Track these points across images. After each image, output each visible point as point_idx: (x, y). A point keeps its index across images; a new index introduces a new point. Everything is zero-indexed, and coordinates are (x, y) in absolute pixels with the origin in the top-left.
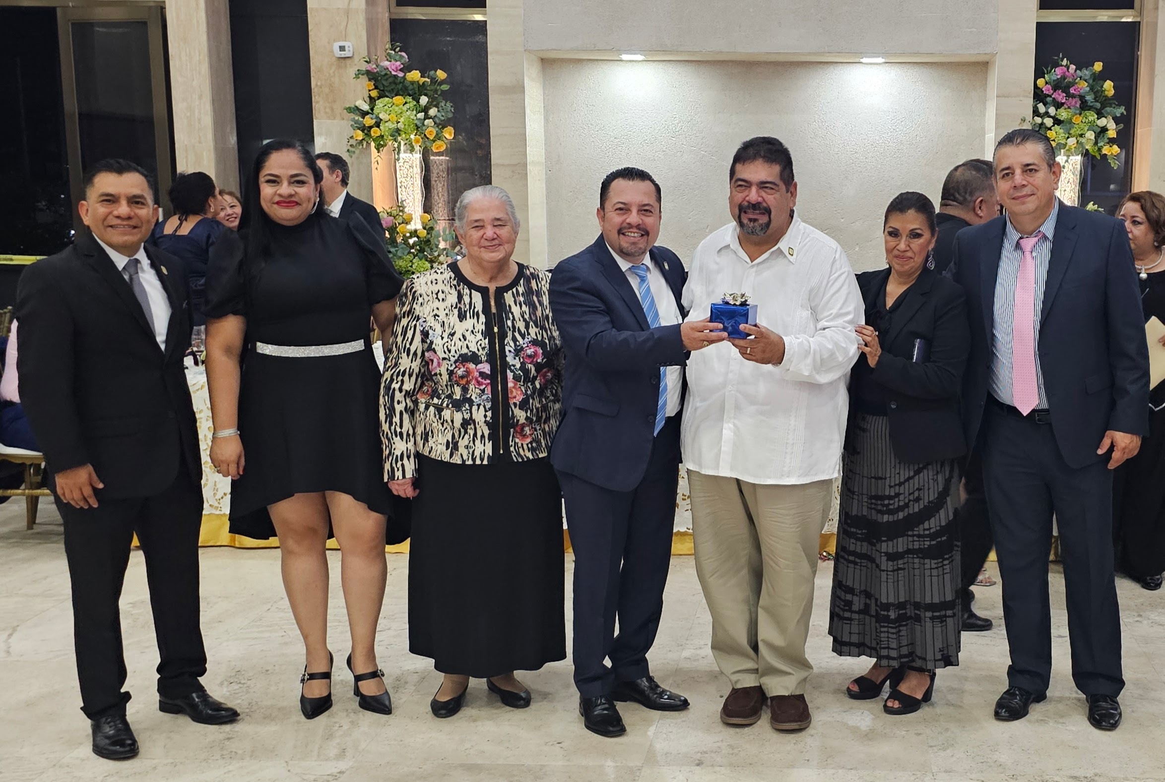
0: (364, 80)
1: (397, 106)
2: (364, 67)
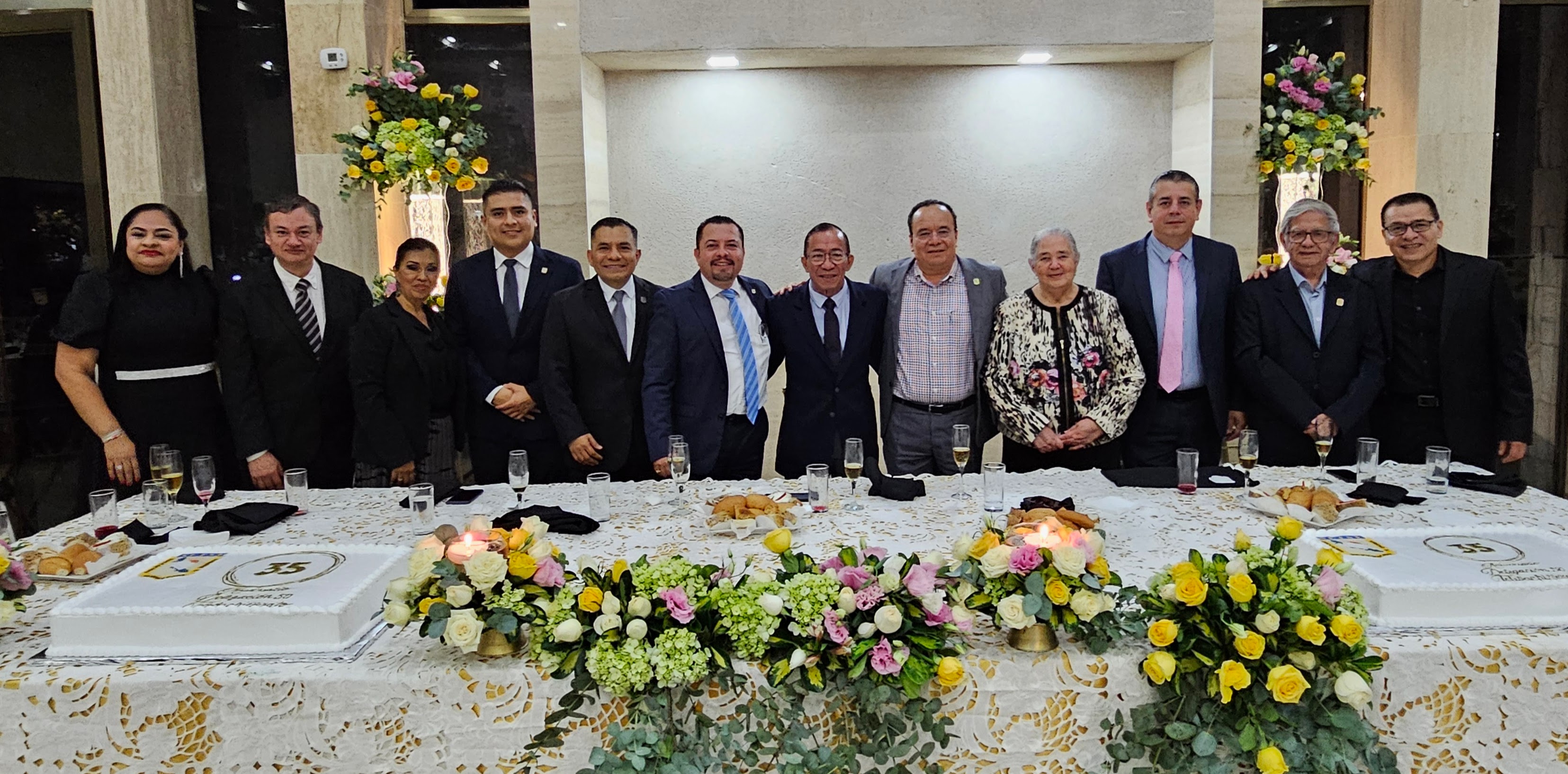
0: (363, 99)
1: (407, 131)
2: (363, 80)
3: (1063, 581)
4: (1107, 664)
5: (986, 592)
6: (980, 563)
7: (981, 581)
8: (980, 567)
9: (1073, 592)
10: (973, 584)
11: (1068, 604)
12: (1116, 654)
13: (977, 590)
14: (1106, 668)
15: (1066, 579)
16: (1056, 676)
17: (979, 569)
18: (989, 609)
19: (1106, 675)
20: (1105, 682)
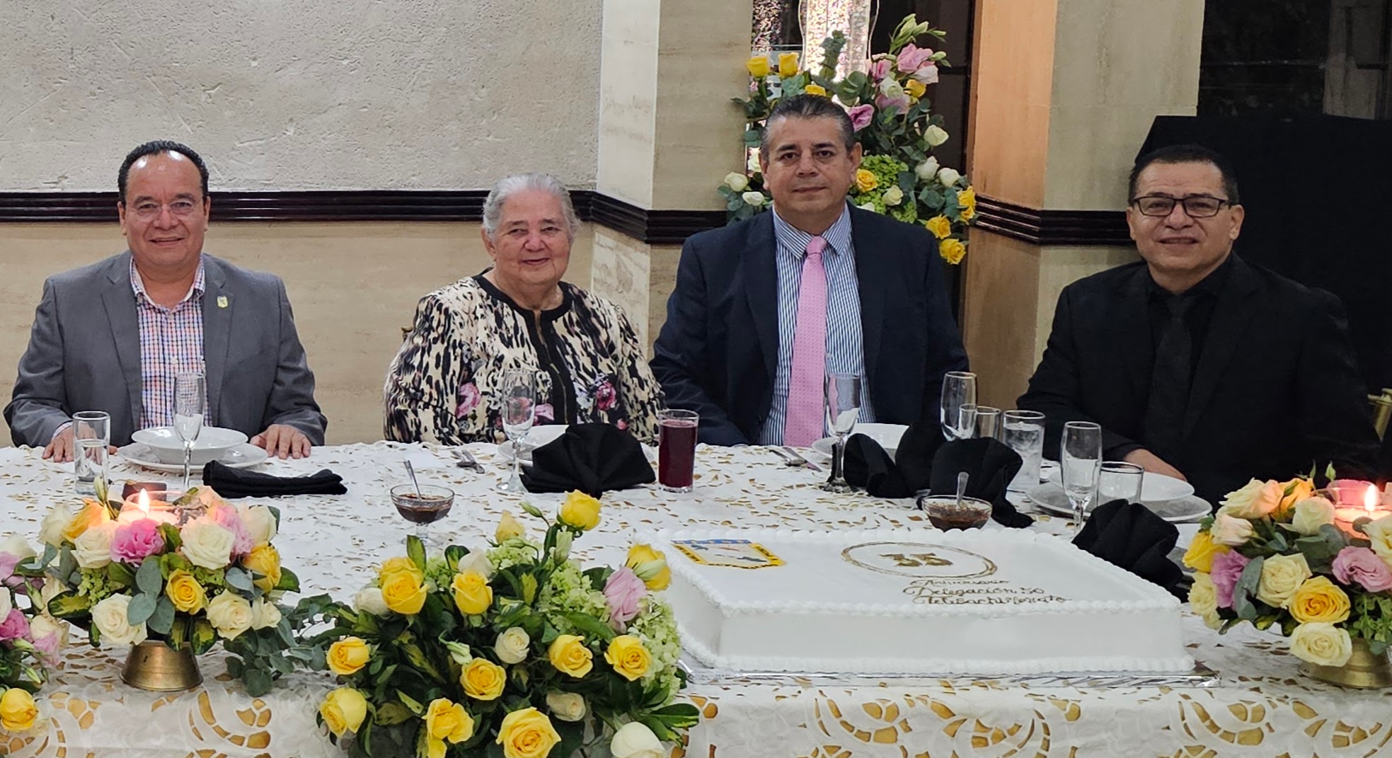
3: (195, 577)
4: (269, 712)
5: (82, 593)
6: (74, 548)
7: (74, 578)
8: (72, 551)
9: (211, 595)
10: (61, 580)
11: (203, 612)
12: (285, 698)
13: (68, 589)
14: (268, 716)
15: (198, 572)
16: (190, 728)
17: (71, 555)
18: (83, 620)
19: (269, 728)
20: (266, 739)
